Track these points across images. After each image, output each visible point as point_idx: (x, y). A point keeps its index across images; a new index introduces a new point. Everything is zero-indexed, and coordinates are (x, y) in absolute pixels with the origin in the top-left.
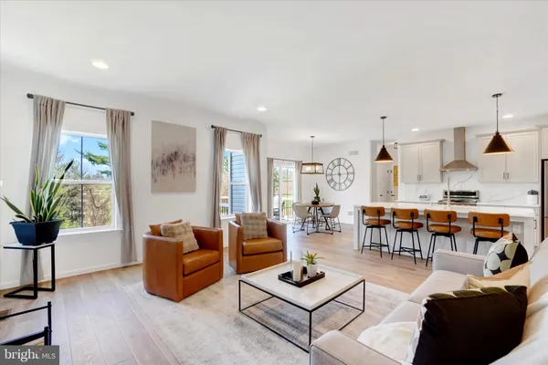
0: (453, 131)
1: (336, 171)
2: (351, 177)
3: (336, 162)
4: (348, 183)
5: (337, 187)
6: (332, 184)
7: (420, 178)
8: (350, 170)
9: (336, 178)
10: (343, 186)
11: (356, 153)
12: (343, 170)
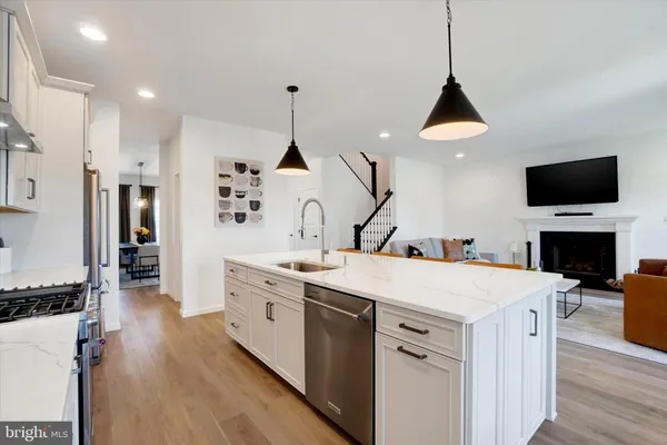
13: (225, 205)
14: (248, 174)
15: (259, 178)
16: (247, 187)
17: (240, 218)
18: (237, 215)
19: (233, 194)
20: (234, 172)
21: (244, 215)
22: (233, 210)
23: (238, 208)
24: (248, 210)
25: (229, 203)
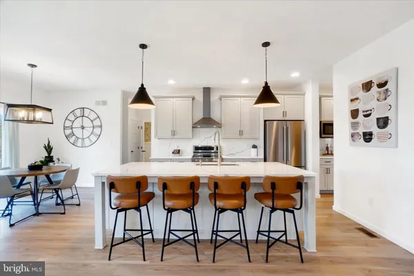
0: (202, 90)
1: (78, 123)
2: (97, 131)
3: (78, 113)
4: (93, 138)
5: (79, 143)
6: (72, 139)
7: (174, 133)
8: (97, 123)
9: (78, 132)
10: (87, 142)
11: (105, 103)
12: (87, 123)
13: (354, 126)
14: (375, 89)
15: (387, 90)
16: (373, 104)
17: (368, 137)
18: (365, 134)
19: (361, 114)
20: (361, 94)
21: (371, 134)
22: (361, 130)
23: (365, 127)
24: (374, 129)
25: (358, 123)
